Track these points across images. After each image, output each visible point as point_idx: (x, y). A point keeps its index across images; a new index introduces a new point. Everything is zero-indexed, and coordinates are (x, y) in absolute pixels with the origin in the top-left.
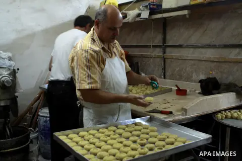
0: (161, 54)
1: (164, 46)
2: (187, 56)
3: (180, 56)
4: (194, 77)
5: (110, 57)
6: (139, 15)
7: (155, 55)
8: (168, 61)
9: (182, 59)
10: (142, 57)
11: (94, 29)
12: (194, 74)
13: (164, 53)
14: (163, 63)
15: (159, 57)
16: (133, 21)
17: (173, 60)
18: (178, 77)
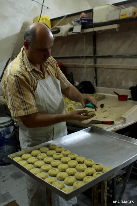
0: (92, 64)
1: (95, 57)
2: (117, 66)
3: (111, 66)
4: (124, 83)
5: (43, 79)
6: (71, 30)
7: (87, 65)
8: (99, 71)
9: (112, 69)
10: (75, 66)
11: (24, 49)
12: (123, 81)
13: (95, 62)
14: (94, 72)
15: (90, 67)
16: (66, 35)
17: (103, 69)
18: (109, 84)
